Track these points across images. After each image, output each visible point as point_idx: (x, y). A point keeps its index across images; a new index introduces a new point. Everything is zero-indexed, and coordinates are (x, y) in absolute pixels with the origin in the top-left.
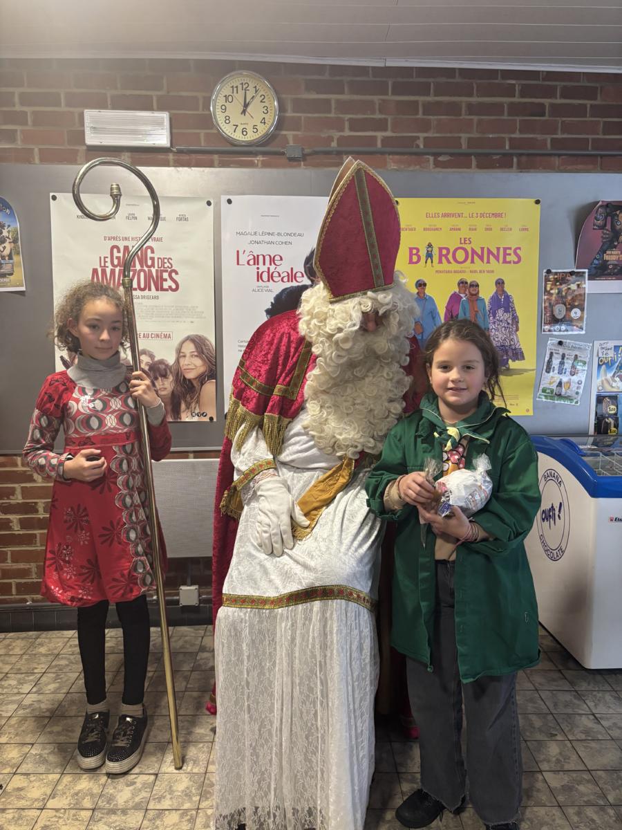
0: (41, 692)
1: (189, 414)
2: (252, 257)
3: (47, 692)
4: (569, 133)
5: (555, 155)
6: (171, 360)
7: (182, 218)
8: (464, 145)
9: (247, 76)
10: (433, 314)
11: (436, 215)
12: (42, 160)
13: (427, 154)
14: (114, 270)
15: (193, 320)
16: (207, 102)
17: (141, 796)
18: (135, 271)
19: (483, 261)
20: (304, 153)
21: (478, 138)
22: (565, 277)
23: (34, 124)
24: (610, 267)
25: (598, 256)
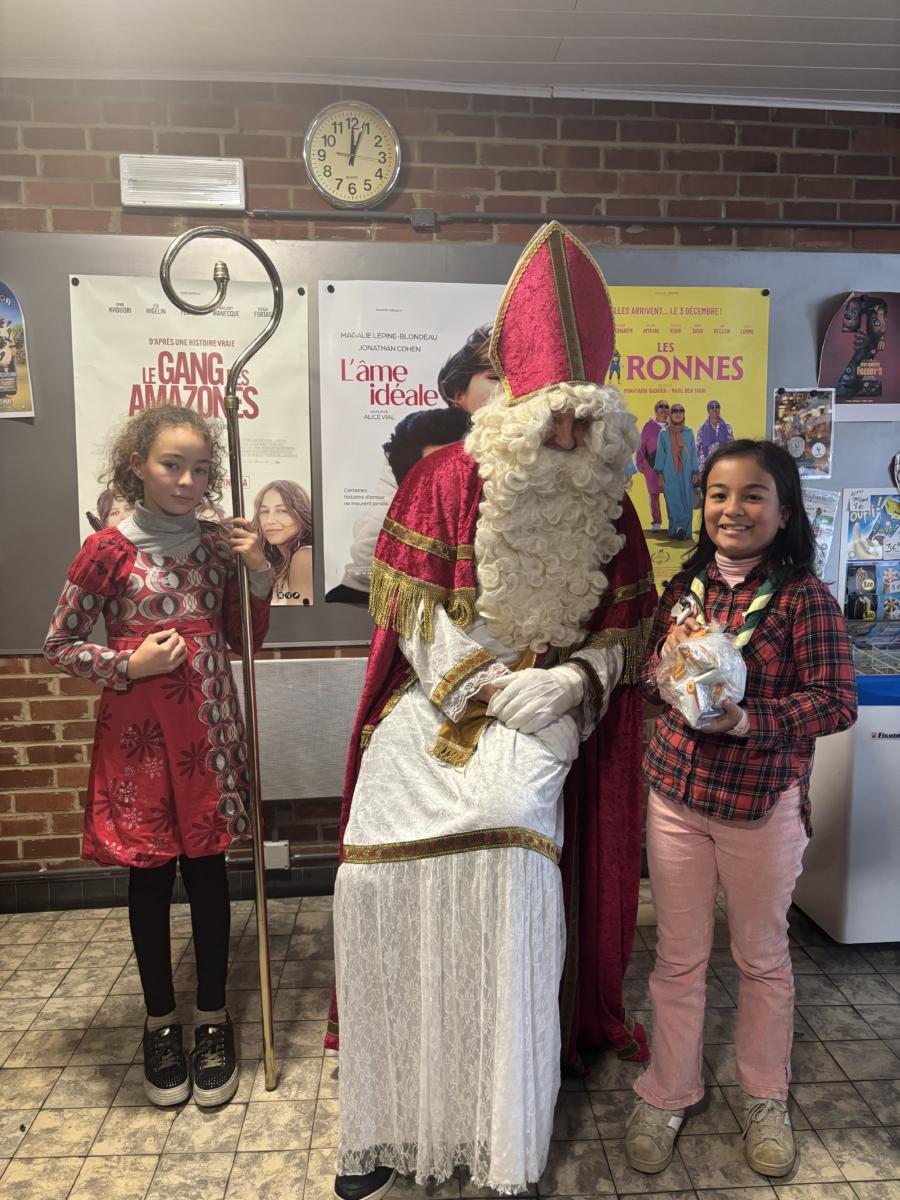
0: (69, 995)
1: (274, 594)
2: (363, 369)
3: (79, 995)
4: (809, 196)
5: (790, 226)
7: (264, 314)
8: (664, 212)
9: (356, 108)
11: (624, 310)
12: (58, 227)
13: (612, 223)
14: (165, 387)
15: (277, 459)
16: (298, 145)
17: (227, 1134)
18: (194, 390)
19: (690, 376)
20: (437, 220)
21: (682, 201)
22: (804, 399)
23: (46, 174)
24: (866, 385)
25: (849, 370)
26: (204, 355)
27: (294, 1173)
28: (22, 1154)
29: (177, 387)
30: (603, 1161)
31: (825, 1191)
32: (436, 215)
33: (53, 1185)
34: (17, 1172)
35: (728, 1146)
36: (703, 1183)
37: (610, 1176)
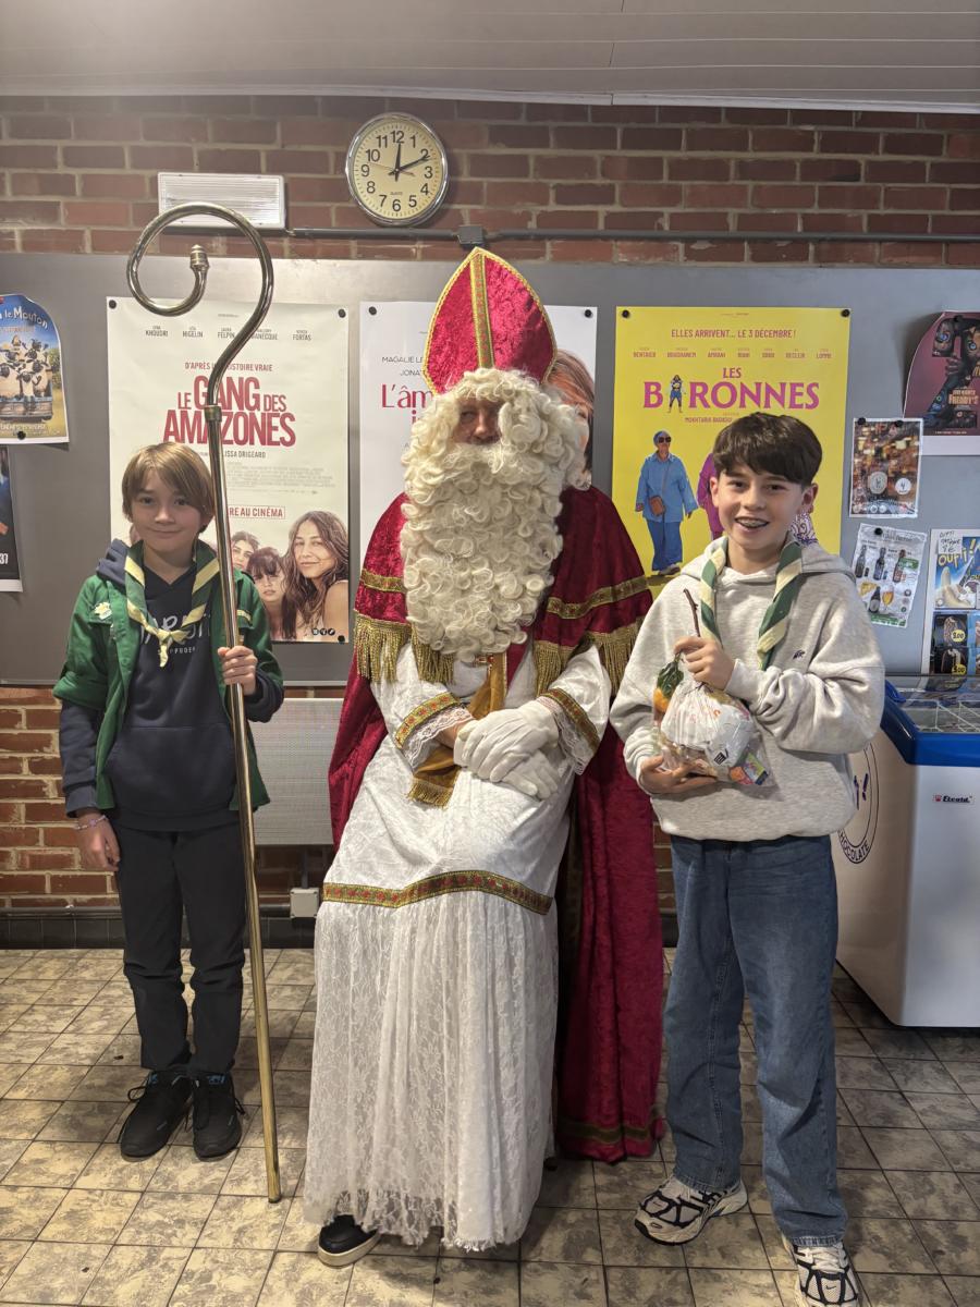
0: (81, 1031)
1: (309, 631)
2: (405, 395)
3: (91, 1032)
4: (896, 207)
5: (874, 240)
6: (282, 549)
7: (302, 336)
8: (733, 226)
9: (400, 121)
10: (681, 484)
11: (687, 334)
13: (675, 239)
14: (201, 413)
15: (311, 489)
18: (230, 415)
19: (759, 403)
20: (487, 237)
21: (754, 215)
22: (888, 430)
23: (85, 194)
24: (959, 415)
25: (939, 398)
26: (241, 379)
27: (273, 1219)
28: (9, 1181)
30: (596, 1231)
33: (33, 1214)
35: (732, 1227)
36: (697, 1261)
37: (599, 1246)
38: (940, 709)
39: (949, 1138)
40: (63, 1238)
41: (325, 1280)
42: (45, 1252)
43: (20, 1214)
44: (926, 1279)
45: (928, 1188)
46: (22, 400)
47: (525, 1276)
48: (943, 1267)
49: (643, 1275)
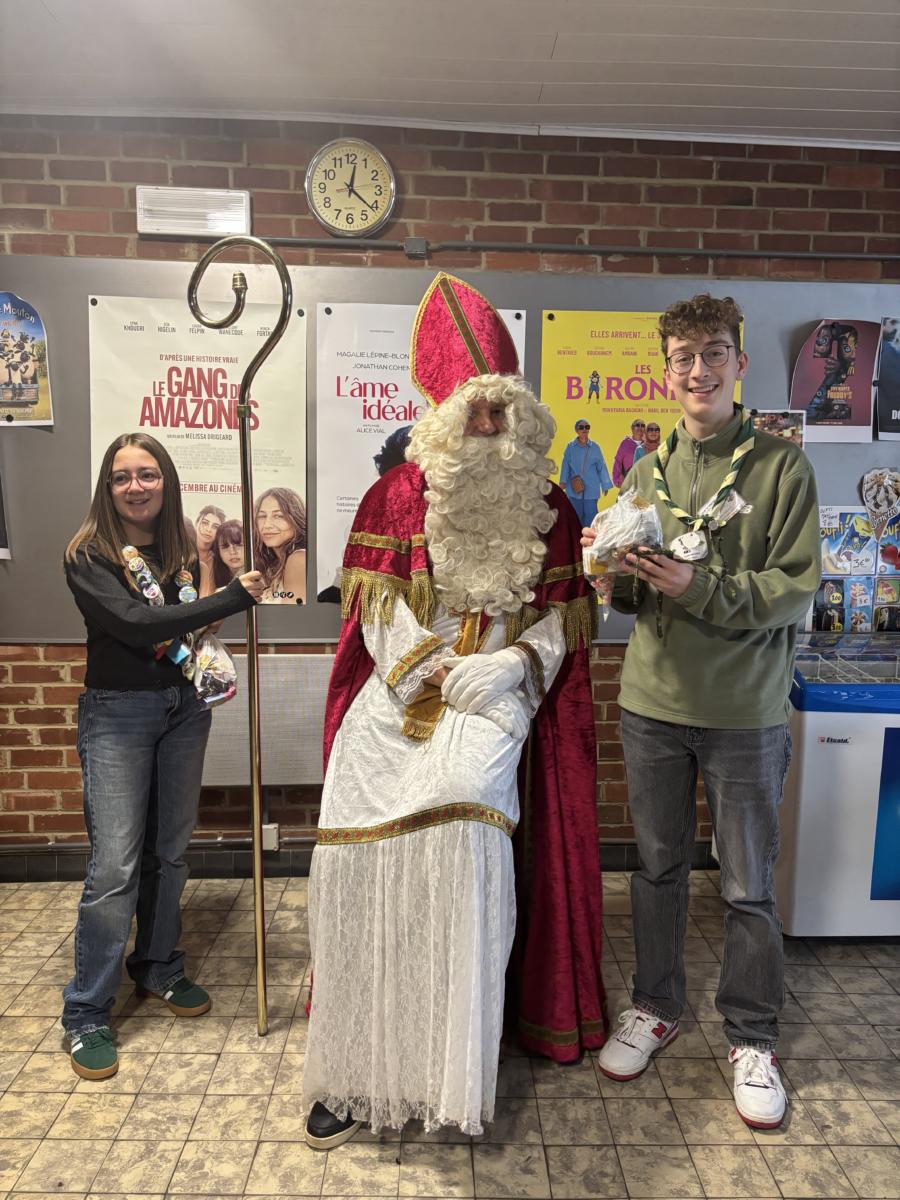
1: (271, 593)
2: (357, 386)
4: (782, 228)
5: (765, 257)
7: (264, 333)
8: (643, 243)
9: (355, 145)
10: (598, 466)
11: (604, 334)
12: (78, 252)
13: (595, 252)
14: (173, 400)
15: (277, 468)
16: (301, 177)
17: (197, 1080)
18: (200, 402)
19: (666, 396)
20: (429, 248)
21: (662, 233)
22: (776, 420)
23: (70, 202)
24: (836, 407)
25: (819, 394)
26: (210, 370)
27: (255, 1114)
28: (15, 1088)
29: (184, 400)
30: (536, 1117)
31: (735, 1152)
32: (428, 244)
33: (39, 1116)
34: (10, 1103)
35: (652, 1110)
36: (623, 1139)
37: (539, 1129)
38: (822, 662)
39: (832, 1031)
40: (70, 1136)
41: (303, 1165)
42: (53, 1148)
43: (28, 1116)
44: (816, 1149)
45: (816, 1073)
46: (11, 387)
47: (477, 1156)
48: (830, 1138)
49: (577, 1152)
